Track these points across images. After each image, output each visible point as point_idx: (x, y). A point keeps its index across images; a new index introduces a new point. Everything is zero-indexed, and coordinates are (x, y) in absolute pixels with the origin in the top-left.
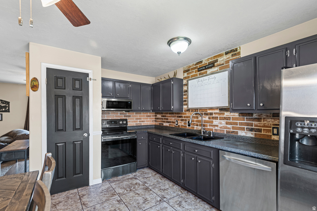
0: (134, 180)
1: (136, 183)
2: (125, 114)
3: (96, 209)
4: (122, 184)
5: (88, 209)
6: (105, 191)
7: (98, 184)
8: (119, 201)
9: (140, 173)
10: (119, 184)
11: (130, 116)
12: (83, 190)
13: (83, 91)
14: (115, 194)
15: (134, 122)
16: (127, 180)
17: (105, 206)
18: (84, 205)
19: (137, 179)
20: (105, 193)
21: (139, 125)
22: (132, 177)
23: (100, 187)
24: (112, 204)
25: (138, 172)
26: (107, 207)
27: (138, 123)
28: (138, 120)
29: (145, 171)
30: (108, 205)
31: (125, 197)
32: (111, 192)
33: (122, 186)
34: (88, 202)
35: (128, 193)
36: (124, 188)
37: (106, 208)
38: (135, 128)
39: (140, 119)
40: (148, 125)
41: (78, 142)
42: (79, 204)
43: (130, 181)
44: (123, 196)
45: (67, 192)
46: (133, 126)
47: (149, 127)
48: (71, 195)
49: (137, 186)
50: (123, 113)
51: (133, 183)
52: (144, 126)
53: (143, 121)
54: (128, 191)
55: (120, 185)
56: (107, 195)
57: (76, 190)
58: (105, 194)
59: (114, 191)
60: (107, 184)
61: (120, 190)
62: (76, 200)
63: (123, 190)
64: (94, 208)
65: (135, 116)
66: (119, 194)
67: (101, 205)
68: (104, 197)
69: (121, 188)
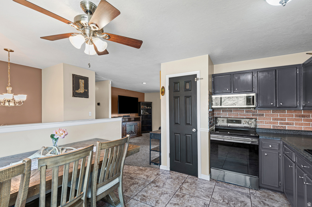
0: (245, 196)
1: (243, 200)
2: (255, 112)
3: (184, 197)
4: (226, 192)
5: (180, 194)
6: (205, 189)
7: (205, 180)
8: (206, 205)
9: (264, 194)
10: (223, 190)
11: (263, 115)
12: (191, 179)
13: (191, 91)
14: (209, 197)
15: (270, 123)
16: (235, 192)
17: (191, 200)
18: (181, 189)
19: (250, 198)
20: (203, 191)
21: (279, 128)
22: (246, 192)
23: (205, 183)
24: (198, 202)
25: (261, 191)
26: (192, 202)
27: (279, 125)
28: (279, 122)
29: (273, 196)
30: (193, 201)
31: (215, 205)
32: (208, 192)
33: (224, 195)
34: (184, 189)
35: (222, 204)
36: (224, 197)
37: (190, 202)
38: (272, 132)
39: (282, 120)
40: (299, 131)
41: (189, 135)
42: (179, 186)
43: (239, 195)
44: (215, 203)
45: (181, 174)
46: (268, 129)
47: (303, 133)
48: (181, 178)
49: (240, 205)
50: (251, 111)
51: (239, 199)
52: (291, 130)
53: (287, 124)
54: (224, 203)
55: (223, 192)
56: (202, 193)
57: (186, 176)
58: (201, 191)
59: (211, 193)
60: (212, 184)
61: (218, 196)
62: (180, 182)
63: (220, 198)
64: (183, 196)
65: (272, 115)
66: (212, 199)
67: (189, 197)
68: (199, 193)
69: (220, 196)
